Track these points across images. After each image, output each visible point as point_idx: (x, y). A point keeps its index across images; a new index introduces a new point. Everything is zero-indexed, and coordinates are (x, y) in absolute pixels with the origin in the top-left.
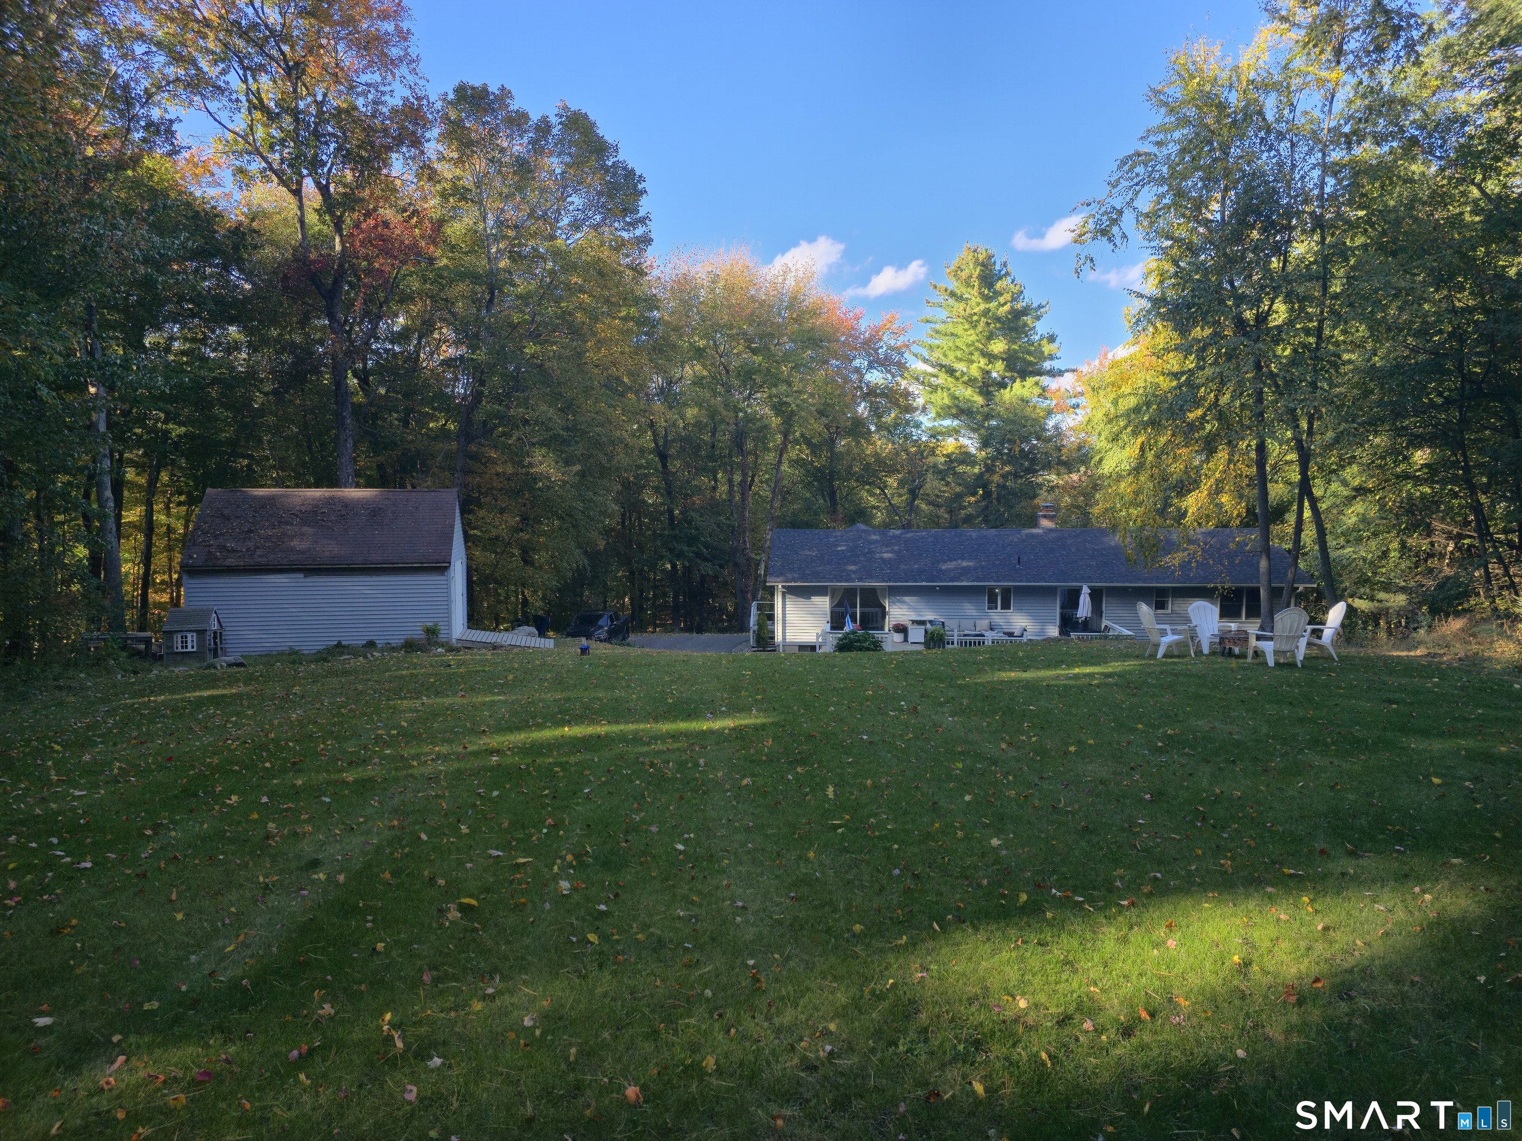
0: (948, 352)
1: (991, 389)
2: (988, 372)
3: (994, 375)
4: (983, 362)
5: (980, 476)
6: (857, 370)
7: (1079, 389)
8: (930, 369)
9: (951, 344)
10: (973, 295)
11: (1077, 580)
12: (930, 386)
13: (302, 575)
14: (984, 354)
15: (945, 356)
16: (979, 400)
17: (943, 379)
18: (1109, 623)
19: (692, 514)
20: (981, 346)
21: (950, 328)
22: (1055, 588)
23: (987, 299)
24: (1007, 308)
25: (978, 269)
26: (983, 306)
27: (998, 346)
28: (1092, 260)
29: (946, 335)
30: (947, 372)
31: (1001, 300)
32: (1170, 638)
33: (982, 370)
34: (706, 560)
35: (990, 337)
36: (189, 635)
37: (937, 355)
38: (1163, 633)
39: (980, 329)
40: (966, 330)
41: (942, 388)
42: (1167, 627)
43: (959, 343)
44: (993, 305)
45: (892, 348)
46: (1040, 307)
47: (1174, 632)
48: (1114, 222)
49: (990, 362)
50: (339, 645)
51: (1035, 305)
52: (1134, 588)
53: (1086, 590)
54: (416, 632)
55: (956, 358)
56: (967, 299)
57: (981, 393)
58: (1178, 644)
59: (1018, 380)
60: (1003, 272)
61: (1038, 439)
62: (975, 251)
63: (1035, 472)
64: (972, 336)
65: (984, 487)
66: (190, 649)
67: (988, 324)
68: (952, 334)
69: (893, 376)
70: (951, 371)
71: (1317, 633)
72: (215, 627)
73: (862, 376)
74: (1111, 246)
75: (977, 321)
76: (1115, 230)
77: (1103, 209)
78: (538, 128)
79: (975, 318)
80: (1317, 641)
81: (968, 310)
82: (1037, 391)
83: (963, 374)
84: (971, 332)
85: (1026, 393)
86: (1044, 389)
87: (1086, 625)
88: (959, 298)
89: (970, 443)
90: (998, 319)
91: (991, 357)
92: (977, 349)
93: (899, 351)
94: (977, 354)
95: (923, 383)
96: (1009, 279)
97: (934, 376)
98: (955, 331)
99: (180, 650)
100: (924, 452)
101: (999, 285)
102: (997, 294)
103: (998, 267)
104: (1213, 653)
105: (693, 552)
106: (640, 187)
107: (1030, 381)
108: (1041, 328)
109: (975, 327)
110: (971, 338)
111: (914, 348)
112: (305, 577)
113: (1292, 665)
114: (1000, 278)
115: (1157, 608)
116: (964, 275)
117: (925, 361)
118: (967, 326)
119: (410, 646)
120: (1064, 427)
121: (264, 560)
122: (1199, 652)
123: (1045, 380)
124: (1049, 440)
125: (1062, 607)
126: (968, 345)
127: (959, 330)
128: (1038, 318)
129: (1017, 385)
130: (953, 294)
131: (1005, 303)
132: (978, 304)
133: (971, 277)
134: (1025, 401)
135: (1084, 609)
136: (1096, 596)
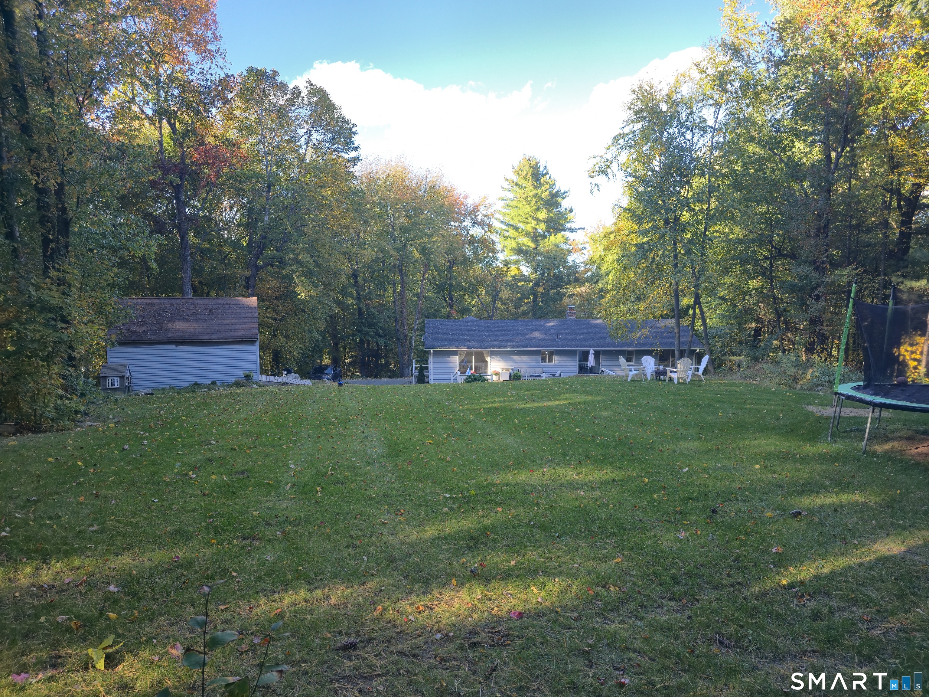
0: (514, 217)
1: (538, 239)
2: (536, 229)
3: (539, 231)
4: (534, 223)
5: (532, 289)
6: (466, 228)
7: (586, 240)
8: (504, 227)
9: (516, 213)
10: (528, 185)
11: (587, 347)
12: (504, 236)
13: (174, 346)
14: (534, 218)
15: (513, 219)
16: (532, 245)
17: (512, 232)
18: (603, 369)
19: (373, 310)
20: (532, 214)
21: (515, 204)
22: (576, 351)
23: (536, 187)
24: (547, 193)
25: (531, 170)
26: (533, 192)
27: (542, 215)
28: (598, 186)
29: (513, 207)
30: (514, 229)
31: (544, 188)
32: (634, 372)
33: (533, 228)
34: (380, 336)
35: (538, 210)
36: (116, 379)
37: (507, 219)
38: (630, 370)
39: (532, 204)
40: (524, 205)
41: (511, 238)
42: (632, 367)
43: (520, 212)
44: (539, 191)
45: (485, 216)
46: (565, 192)
47: (635, 370)
48: (608, 166)
49: (538, 224)
50: (196, 384)
51: (562, 191)
52: (616, 351)
53: (592, 352)
54: (240, 377)
55: (519, 221)
56: (525, 187)
57: (532, 241)
58: (636, 375)
59: (553, 234)
60: (544, 172)
61: (564, 267)
62: (529, 160)
63: (561, 287)
64: (528, 209)
65: (534, 294)
66: (116, 386)
67: (536, 202)
68: (517, 207)
69: (486, 232)
70: (516, 228)
71: (697, 370)
72: (128, 374)
73: (468, 231)
74: (607, 179)
75: (531, 200)
76: (609, 170)
77: (603, 160)
78: (293, 93)
79: (529, 199)
80: (696, 373)
81: (526, 194)
82: (563, 240)
83: (523, 230)
84: (528, 206)
85: (557, 241)
86: (567, 239)
87: (592, 370)
88: (521, 187)
89: (526, 269)
90: (542, 199)
91: (538, 220)
92: (530, 216)
93: (488, 216)
94: (530, 219)
95: (500, 234)
96: (548, 177)
97: (506, 231)
98: (519, 205)
99: (110, 387)
100: (500, 274)
101: (543, 180)
102: (541, 185)
103: (541, 169)
104: (652, 379)
105: (374, 332)
106: (354, 130)
107: (560, 235)
108: (565, 204)
109: (529, 204)
110: (527, 210)
111: (497, 215)
112: (176, 346)
113: (684, 383)
114: (543, 176)
115: (627, 361)
116: (523, 174)
117: (502, 222)
118: (524, 203)
119: (237, 384)
120: (578, 261)
121: (153, 337)
122: (646, 379)
123: (567, 234)
124: (569, 268)
125: (580, 361)
126: (525, 214)
127: (520, 205)
128: (564, 198)
129: (552, 237)
130: (517, 184)
131: (546, 191)
132: (531, 191)
133: (526, 175)
134: (557, 246)
135: (591, 361)
136: (597, 355)
